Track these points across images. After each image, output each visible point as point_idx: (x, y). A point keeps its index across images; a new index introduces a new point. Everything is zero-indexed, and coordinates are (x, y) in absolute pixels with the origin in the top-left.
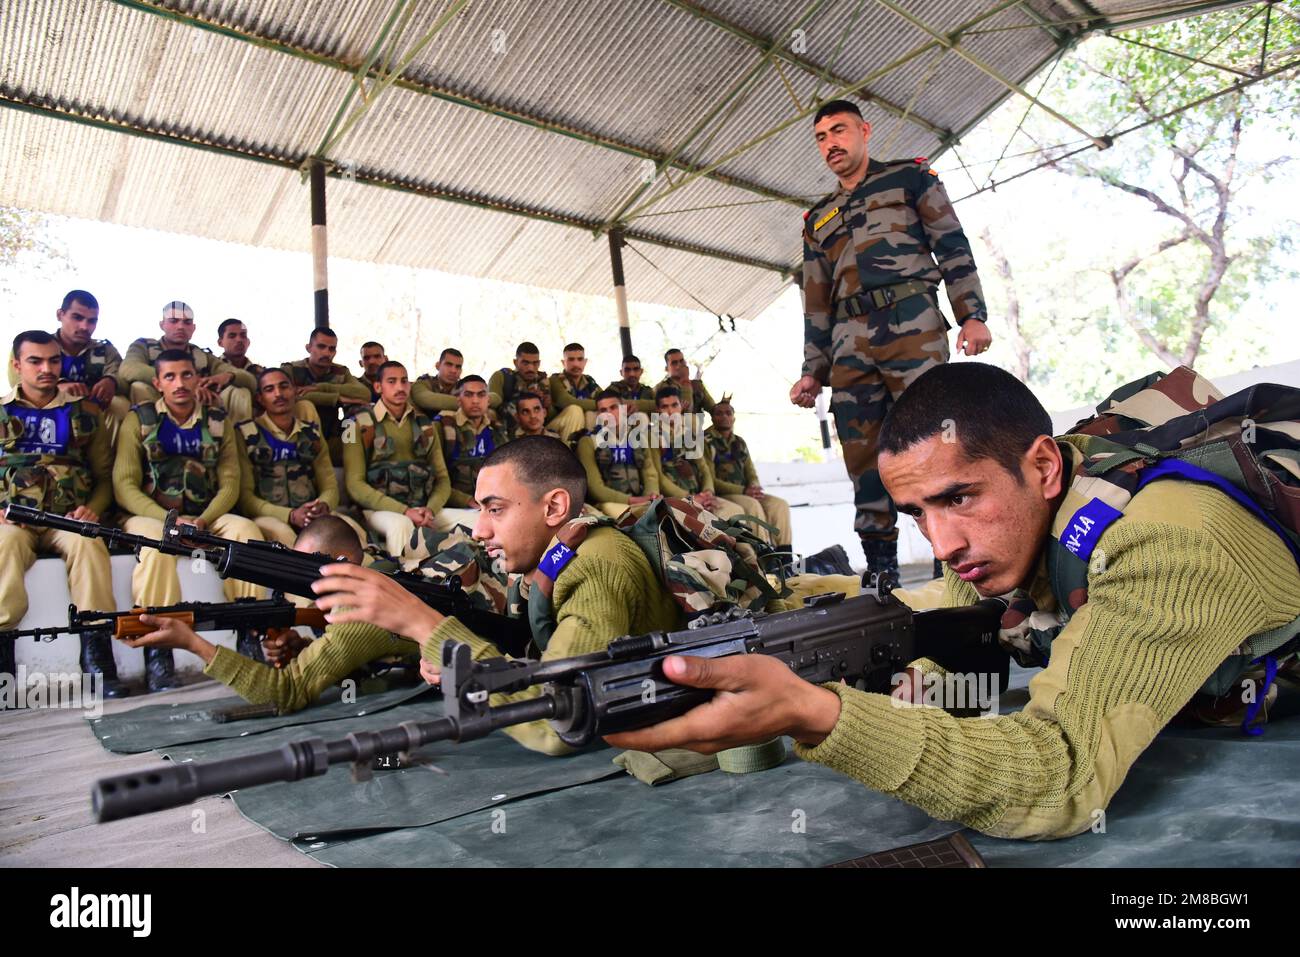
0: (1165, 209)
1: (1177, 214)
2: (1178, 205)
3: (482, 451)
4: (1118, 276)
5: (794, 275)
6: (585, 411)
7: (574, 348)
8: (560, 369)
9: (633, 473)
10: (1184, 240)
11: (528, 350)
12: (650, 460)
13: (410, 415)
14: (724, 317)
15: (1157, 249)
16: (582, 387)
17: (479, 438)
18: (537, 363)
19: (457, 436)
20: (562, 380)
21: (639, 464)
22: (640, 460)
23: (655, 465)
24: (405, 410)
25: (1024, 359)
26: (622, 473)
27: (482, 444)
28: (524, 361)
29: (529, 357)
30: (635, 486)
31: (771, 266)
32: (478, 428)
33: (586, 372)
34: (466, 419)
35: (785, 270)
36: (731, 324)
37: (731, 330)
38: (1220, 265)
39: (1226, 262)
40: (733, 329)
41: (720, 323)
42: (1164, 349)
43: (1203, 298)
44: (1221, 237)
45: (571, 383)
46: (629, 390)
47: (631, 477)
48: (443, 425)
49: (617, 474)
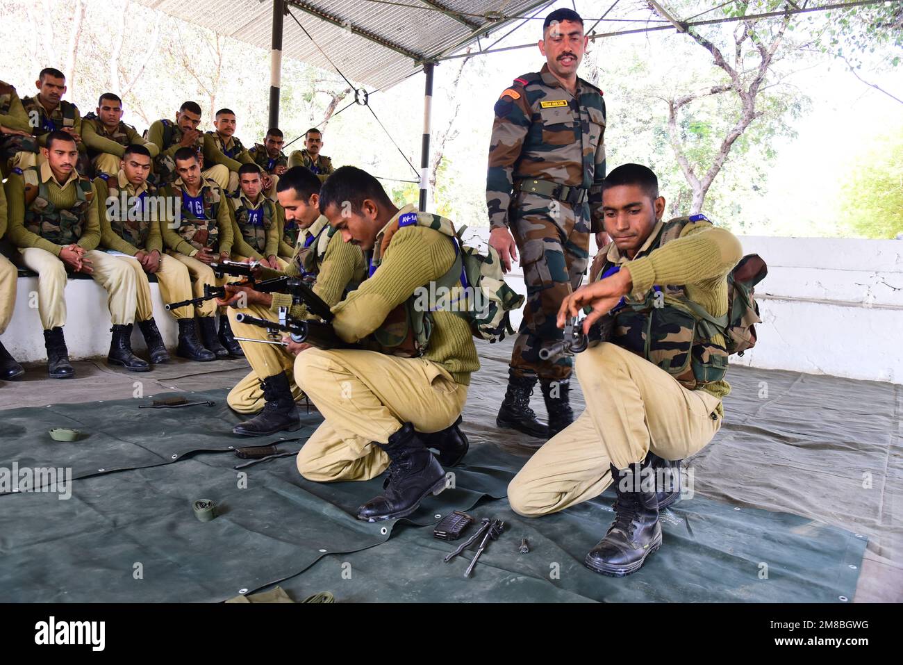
0: (721, 63)
1: (729, 69)
2: (732, 64)
4: (674, 106)
5: (424, 64)
6: (230, 171)
7: (227, 112)
9: (261, 233)
10: (729, 89)
11: (192, 109)
12: (275, 224)
13: (75, 182)
14: (360, 92)
15: (709, 91)
16: (229, 148)
18: (197, 122)
20: (215, 139)
22: (267, 224)
23: (279, 230)
24: (70, 175)
26: (252, 233)
29: (191, 115)
30: (260, 243)
31: (407, 53)
32: (136, 190)
33: (235, 135)
34: (127, 183)
35: (418, 57)
36: (365, 98)
37: (364, 103)
38: (747, 118)
39: (752, 116)
40: (366, 103)
41: (356, 96)
42: (691, 172)
43: (728, 140)
44: (754, 96)
45: (222, 142)
46: (268, 156)
47: (258, 236)
48: (109, 186)
49: (248, 233)
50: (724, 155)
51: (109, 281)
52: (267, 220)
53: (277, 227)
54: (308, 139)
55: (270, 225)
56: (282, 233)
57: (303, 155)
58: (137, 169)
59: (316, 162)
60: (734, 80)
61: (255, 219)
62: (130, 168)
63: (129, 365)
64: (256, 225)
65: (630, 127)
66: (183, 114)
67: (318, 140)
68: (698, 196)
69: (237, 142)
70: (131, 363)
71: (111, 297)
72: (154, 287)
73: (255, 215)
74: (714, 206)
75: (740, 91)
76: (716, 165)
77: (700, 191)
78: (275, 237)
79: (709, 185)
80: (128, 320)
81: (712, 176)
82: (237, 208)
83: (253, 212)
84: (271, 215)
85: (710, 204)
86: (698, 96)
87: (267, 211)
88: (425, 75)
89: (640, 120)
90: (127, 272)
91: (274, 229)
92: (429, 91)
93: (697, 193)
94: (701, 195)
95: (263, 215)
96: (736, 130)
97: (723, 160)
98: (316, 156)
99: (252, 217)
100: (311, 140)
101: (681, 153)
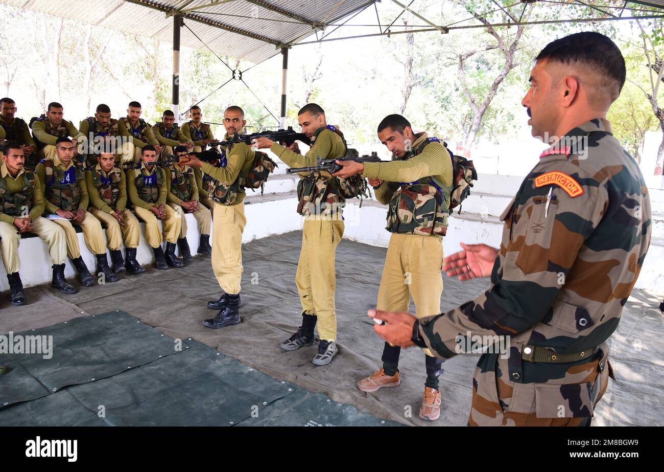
0: (491, 32)
1: (497, 36)
3: (69, 180)
4: (463, 58)
5: (282, 48)
7: (135, 105)
8: (125, 115)
9: (155, 190)
10: (497, 47)
12: (165, 183)
13: (23, 174)
14: (236, 72)
15: (484, 48)
16: (137, 127)
17: (66, 173)
19: (53, 172)
20: (125, 122)
21: (158, 186)
22: (159, 184)
23: (167, 187)
25: (409, 89)
26: (148, 191)
27: (68, 176)
28: (101, 116)
30: (154, 197)
31: (270, 41)
32: (66, 167)
34: (60, 163)
35: (278, 43)
36: (240, 76)
37: (239, 79)
38: (508, 68)
39: (511, 67)
40: (240, 78)
41: (233, 74)
42: (473, 102)
43: (496, 82)
44: (512, 53)
45: (131, 124)
46: (166, 129)
47: (153, 193)
48: (45, 166)
49: (146, 191)
50: (494, 92)
51: (48, 239)
52: (158, 182)
53: (166, 186)
54: (192, 113)
55: (161, 185)
56: (170, 187)
57: (189, 125)
58: (66, 151)
59: (199, 128)
60: (500, 43)
61: (150, 182)
62: (61, 152)
63: (63, 290)
64: (151, 186)
65: (443, 62)
66: (99, 115)
67: (199, 113)
68: (478, 118)
69: (142, 121)
70: (65, 288)
71: (50, 247)
72: (80, 235)
73: (150, 179)
74: (497, 115)
75: (503, 50)
76: (489, 98)
77: (478, 115)
78: (165, 192)
79: (484, 111)
80: (62, 261)
81: (486, 105)
82: (137, 176)
83: (148, 178)
84: (162, 177)
85: (494, 113)
86: (478, 51)
87: (159, 176)
88: (283, 55)
89: (450, 58)
90: (59, 232)
91: (164, 186)
92: (285, 66)
93: (477, 116)
94: (479, 117)
95: (156, 178)
96: (501, 75)
97: (493, 95)
98: (199, 124)
99: (148, 181)
100: (194, 114)
101: (467, 89)
